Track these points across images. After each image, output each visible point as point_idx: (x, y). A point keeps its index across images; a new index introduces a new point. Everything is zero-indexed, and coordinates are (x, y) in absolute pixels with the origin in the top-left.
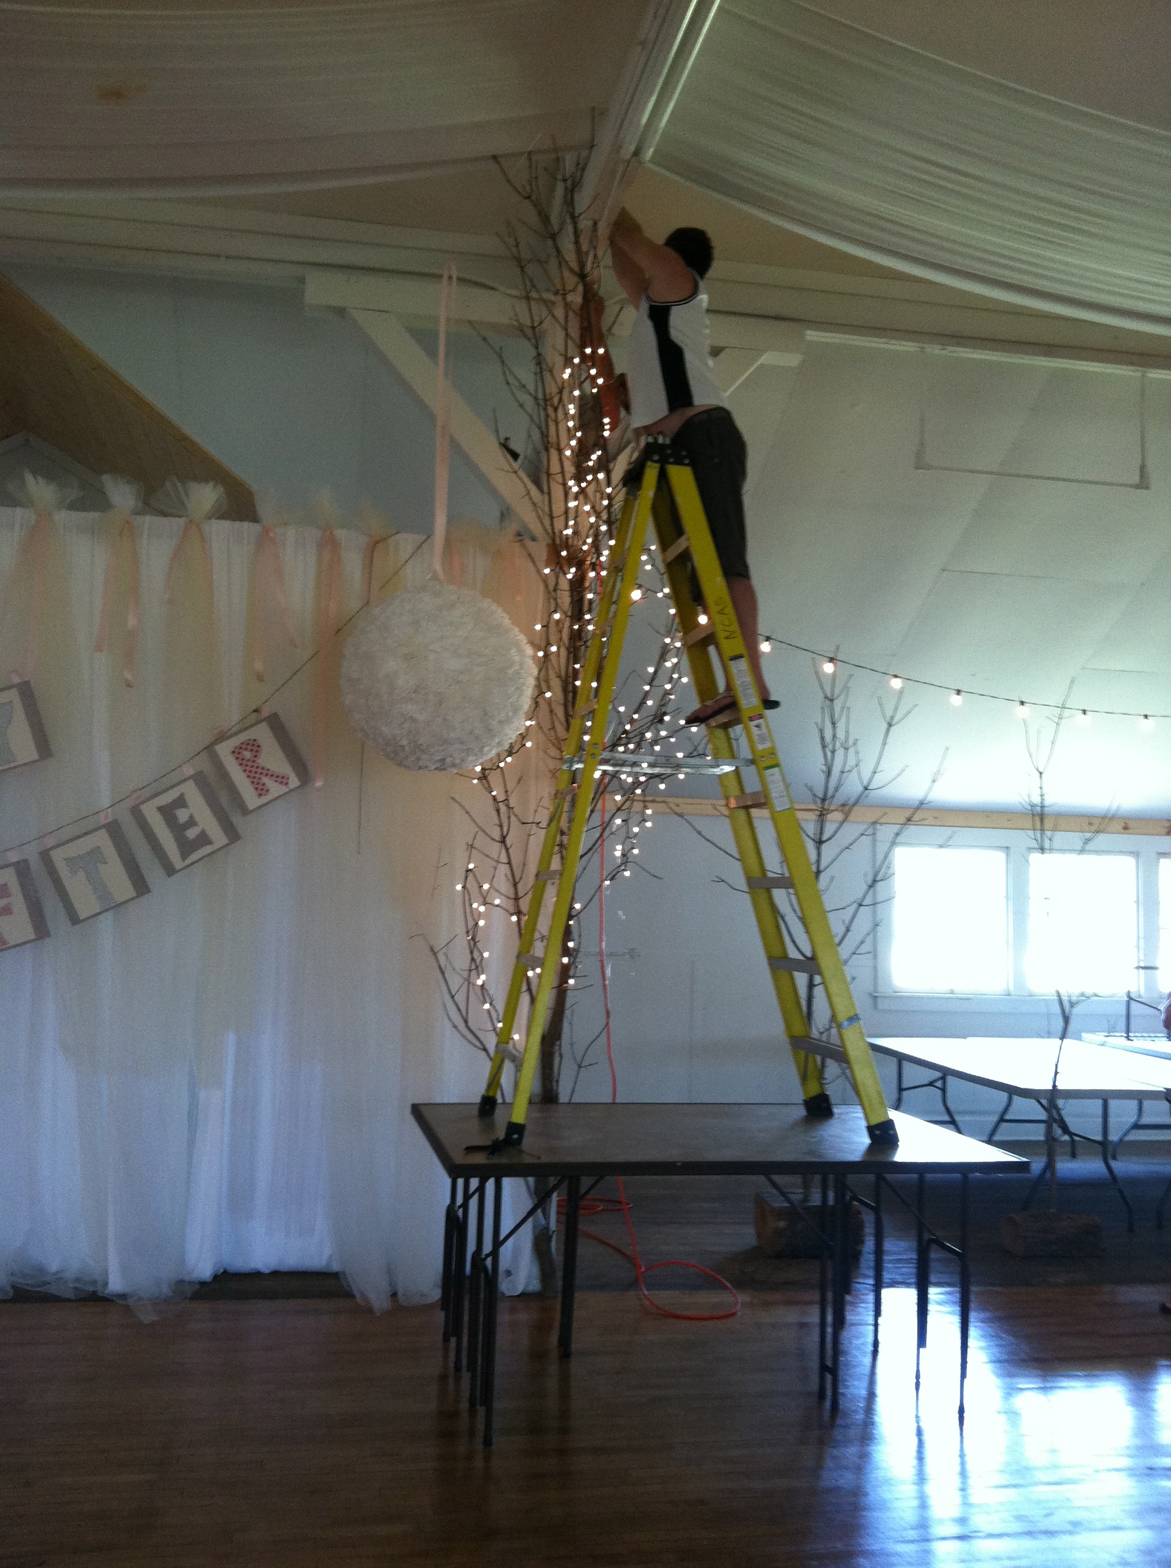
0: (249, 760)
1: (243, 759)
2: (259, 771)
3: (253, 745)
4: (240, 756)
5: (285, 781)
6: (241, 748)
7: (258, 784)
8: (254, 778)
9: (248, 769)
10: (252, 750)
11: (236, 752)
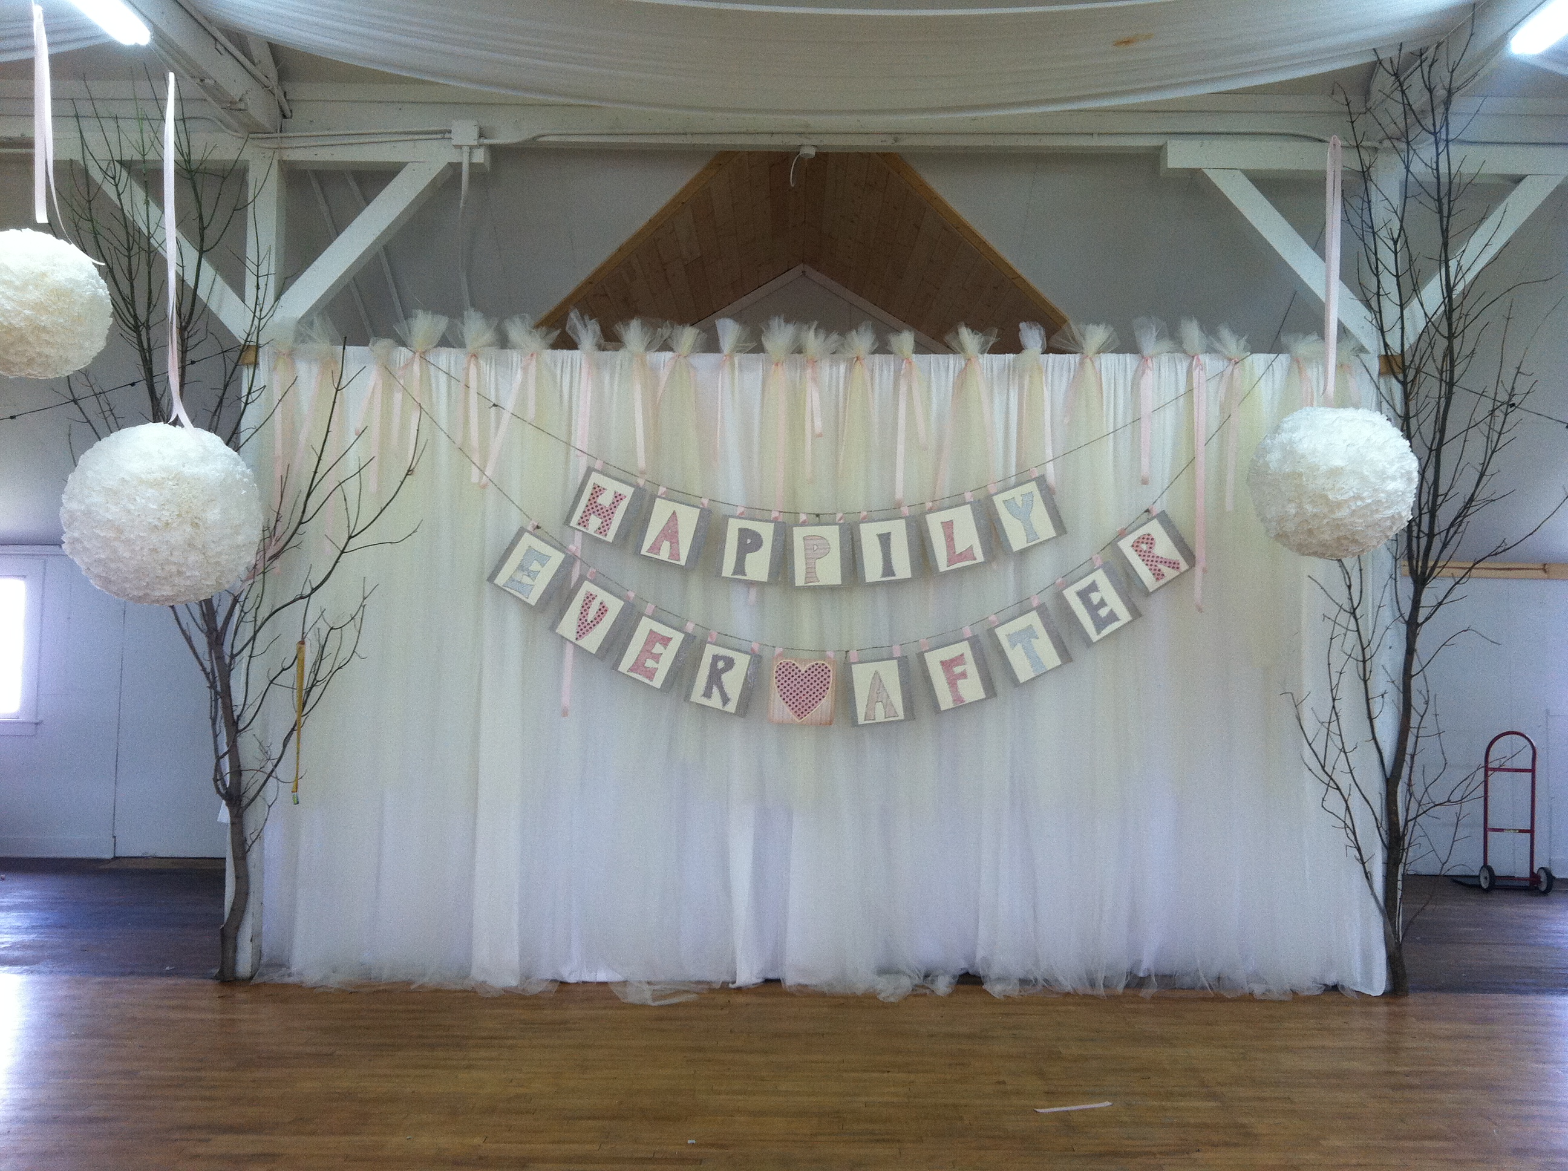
0: (1145, 552)
1: (1141, 551)
2: (1155, 559)
3: (1148, 539)
4: (1139, 549)
5: (1176, 566)
6: (1138, 542)
7: (1155, 570)
8: (1151, 565)
9: (1146, 558)
10: (1147, 543)
11: (1136, 546)
